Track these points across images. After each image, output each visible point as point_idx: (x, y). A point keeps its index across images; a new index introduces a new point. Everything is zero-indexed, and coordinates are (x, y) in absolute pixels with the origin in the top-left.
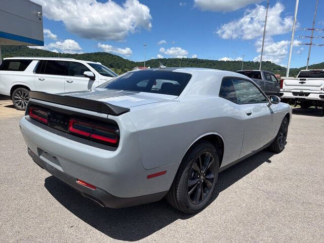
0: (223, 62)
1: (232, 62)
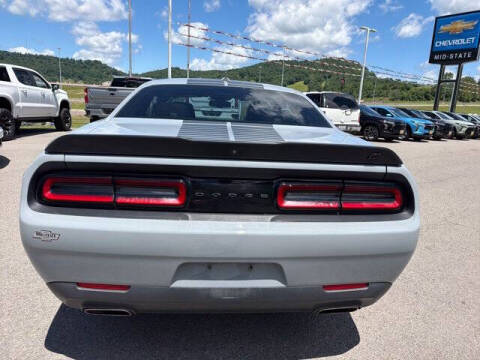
0: (20, 55)
1: (37, 57)
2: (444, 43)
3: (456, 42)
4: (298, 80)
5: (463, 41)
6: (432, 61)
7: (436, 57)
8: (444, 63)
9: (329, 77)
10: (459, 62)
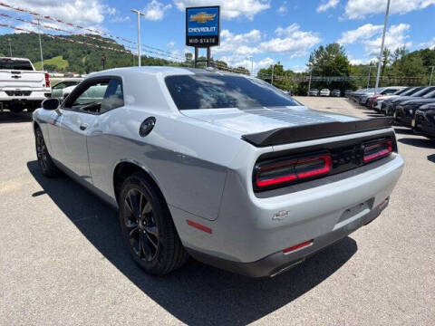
2: (195, 30)
3: (203, 29)
4: (56, 55)
5: (208, 29)
6: (188, 44)
7: (191, 41)
8: (197, 46)
9: (89, 53)
10: (208, 46)
